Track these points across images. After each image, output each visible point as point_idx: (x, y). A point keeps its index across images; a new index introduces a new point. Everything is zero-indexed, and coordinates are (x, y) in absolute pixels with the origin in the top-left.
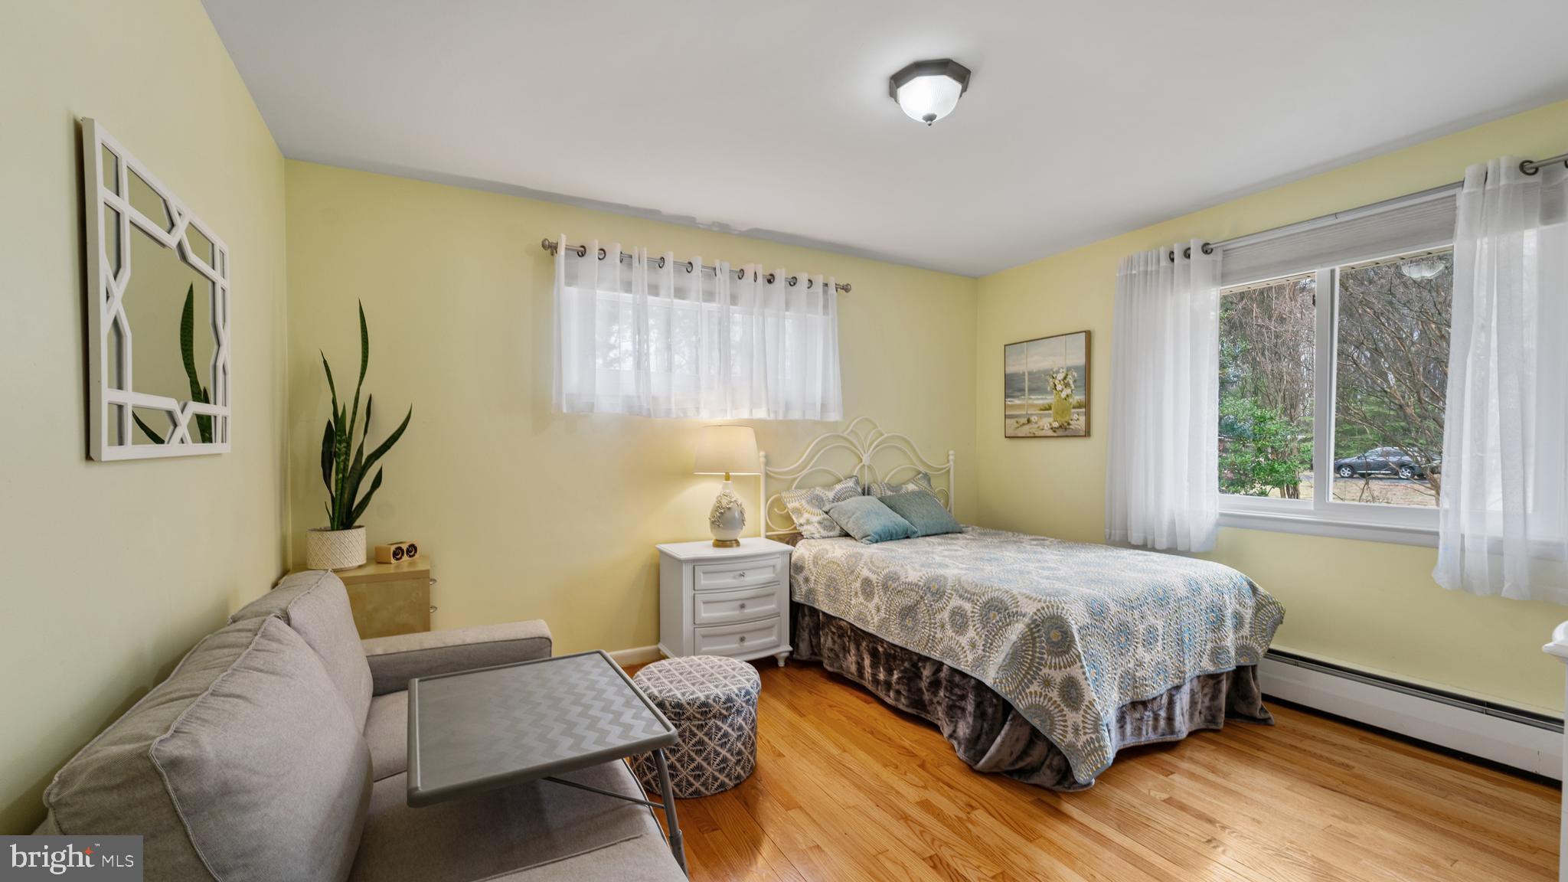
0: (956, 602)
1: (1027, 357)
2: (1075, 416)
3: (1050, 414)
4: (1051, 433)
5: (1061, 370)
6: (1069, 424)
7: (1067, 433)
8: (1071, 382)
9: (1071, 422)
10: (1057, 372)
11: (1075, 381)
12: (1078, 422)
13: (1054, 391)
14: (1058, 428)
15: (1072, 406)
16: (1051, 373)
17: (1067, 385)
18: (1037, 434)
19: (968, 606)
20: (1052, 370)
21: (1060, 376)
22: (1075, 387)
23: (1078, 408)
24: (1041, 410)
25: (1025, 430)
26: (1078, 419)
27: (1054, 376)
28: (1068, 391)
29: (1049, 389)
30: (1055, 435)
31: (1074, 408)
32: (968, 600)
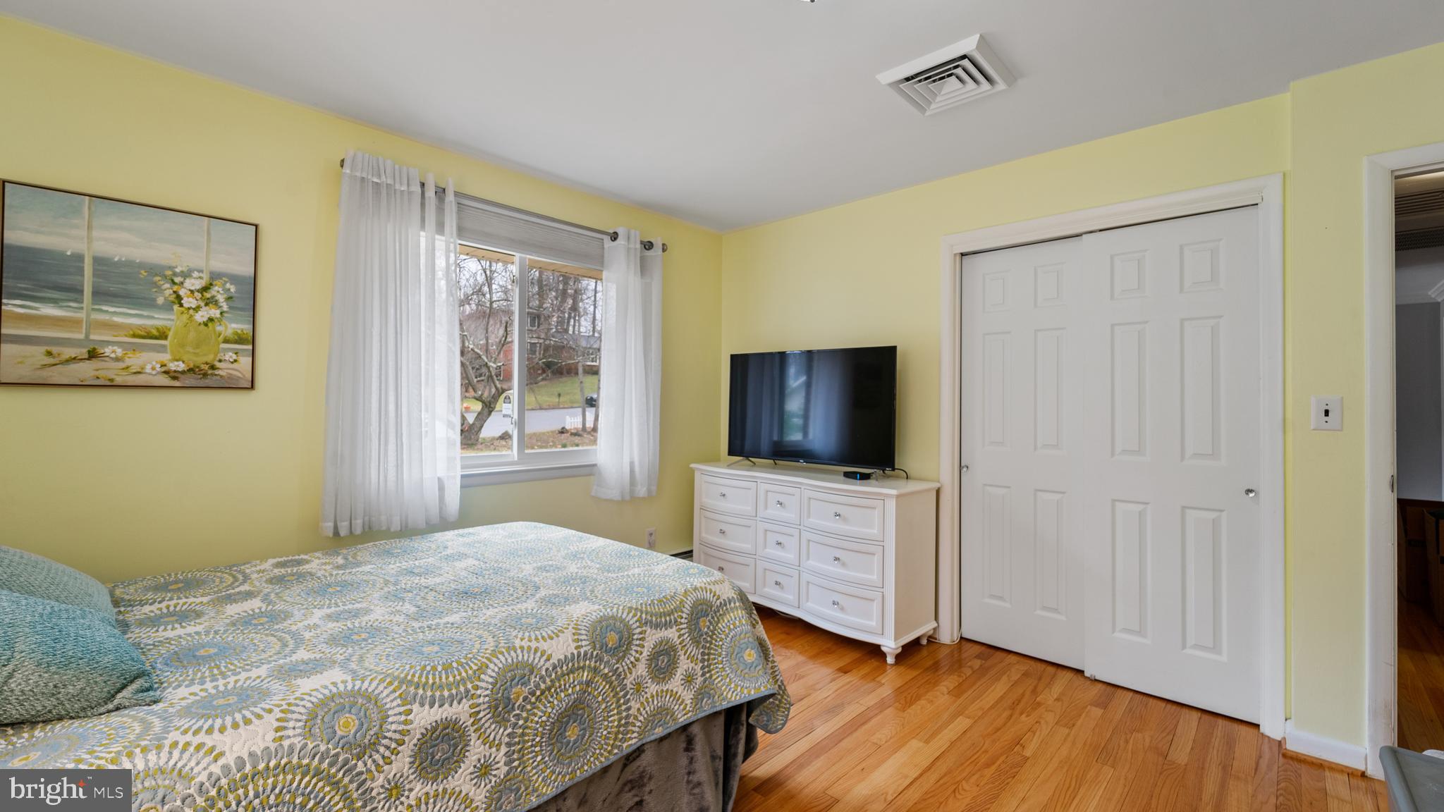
0: (653, 637)
1: (90, 227)
2: (230, 356)
3: (164, 346)
4: (165, 381)
5: (196, 274)
6: (213, 367)
7: (207, 382)
8: (221, 298)
9: (218, 365)
10: (186, 275)
11: (229, 299)
12: (235, 365)
13: (176, 307)
14: (183, 372)
15: (221, 338)
16: (169, 273)
17: (211, 302)
18: (119, 380)
19: (671, 634)
20: (171, 268)
21: (194, 283)
22: (230, 308)
23: (236, 342)
24: (134, 336)
25: (86, 370)
26: (235, 361)
27: (177, 280)
28: (215, 313)
29: (160, 300)
30: (177, 384)
31: (226, 341)
32: (667, 625)
